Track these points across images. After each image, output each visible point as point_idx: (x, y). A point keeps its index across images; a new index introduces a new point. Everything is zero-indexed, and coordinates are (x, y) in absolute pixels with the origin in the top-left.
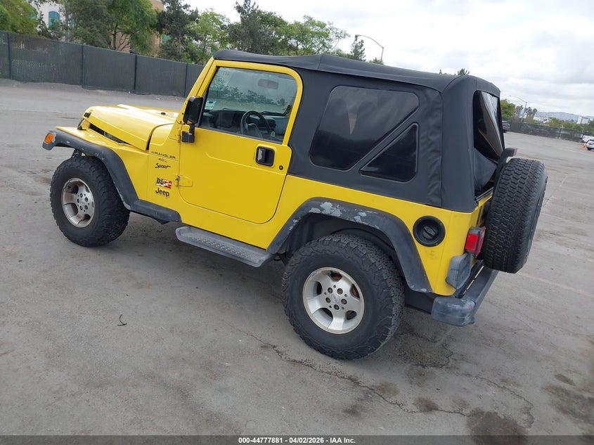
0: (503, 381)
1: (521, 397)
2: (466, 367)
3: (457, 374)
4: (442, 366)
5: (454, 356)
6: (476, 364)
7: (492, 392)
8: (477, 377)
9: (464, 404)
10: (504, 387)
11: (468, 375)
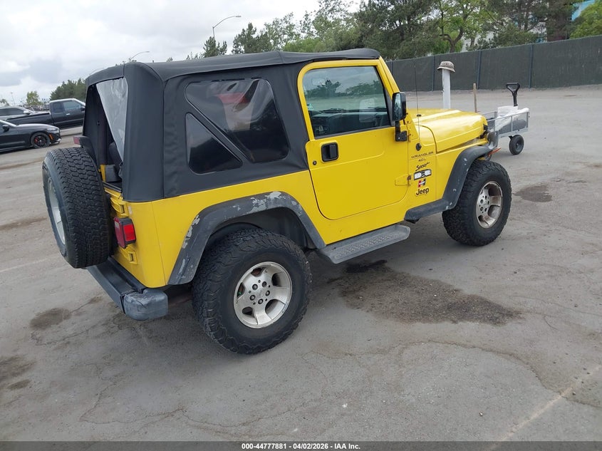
0: (68, 343)
1: (48, 343)
2: (101, 330)
3: (100, 322)
4: (114, 319)
5: (116, 328)
6: (98, 337)
7: (70, 331)
8: (87, 330)
9: (79, 314)
10: (64, 340)
11: (94, 327)
